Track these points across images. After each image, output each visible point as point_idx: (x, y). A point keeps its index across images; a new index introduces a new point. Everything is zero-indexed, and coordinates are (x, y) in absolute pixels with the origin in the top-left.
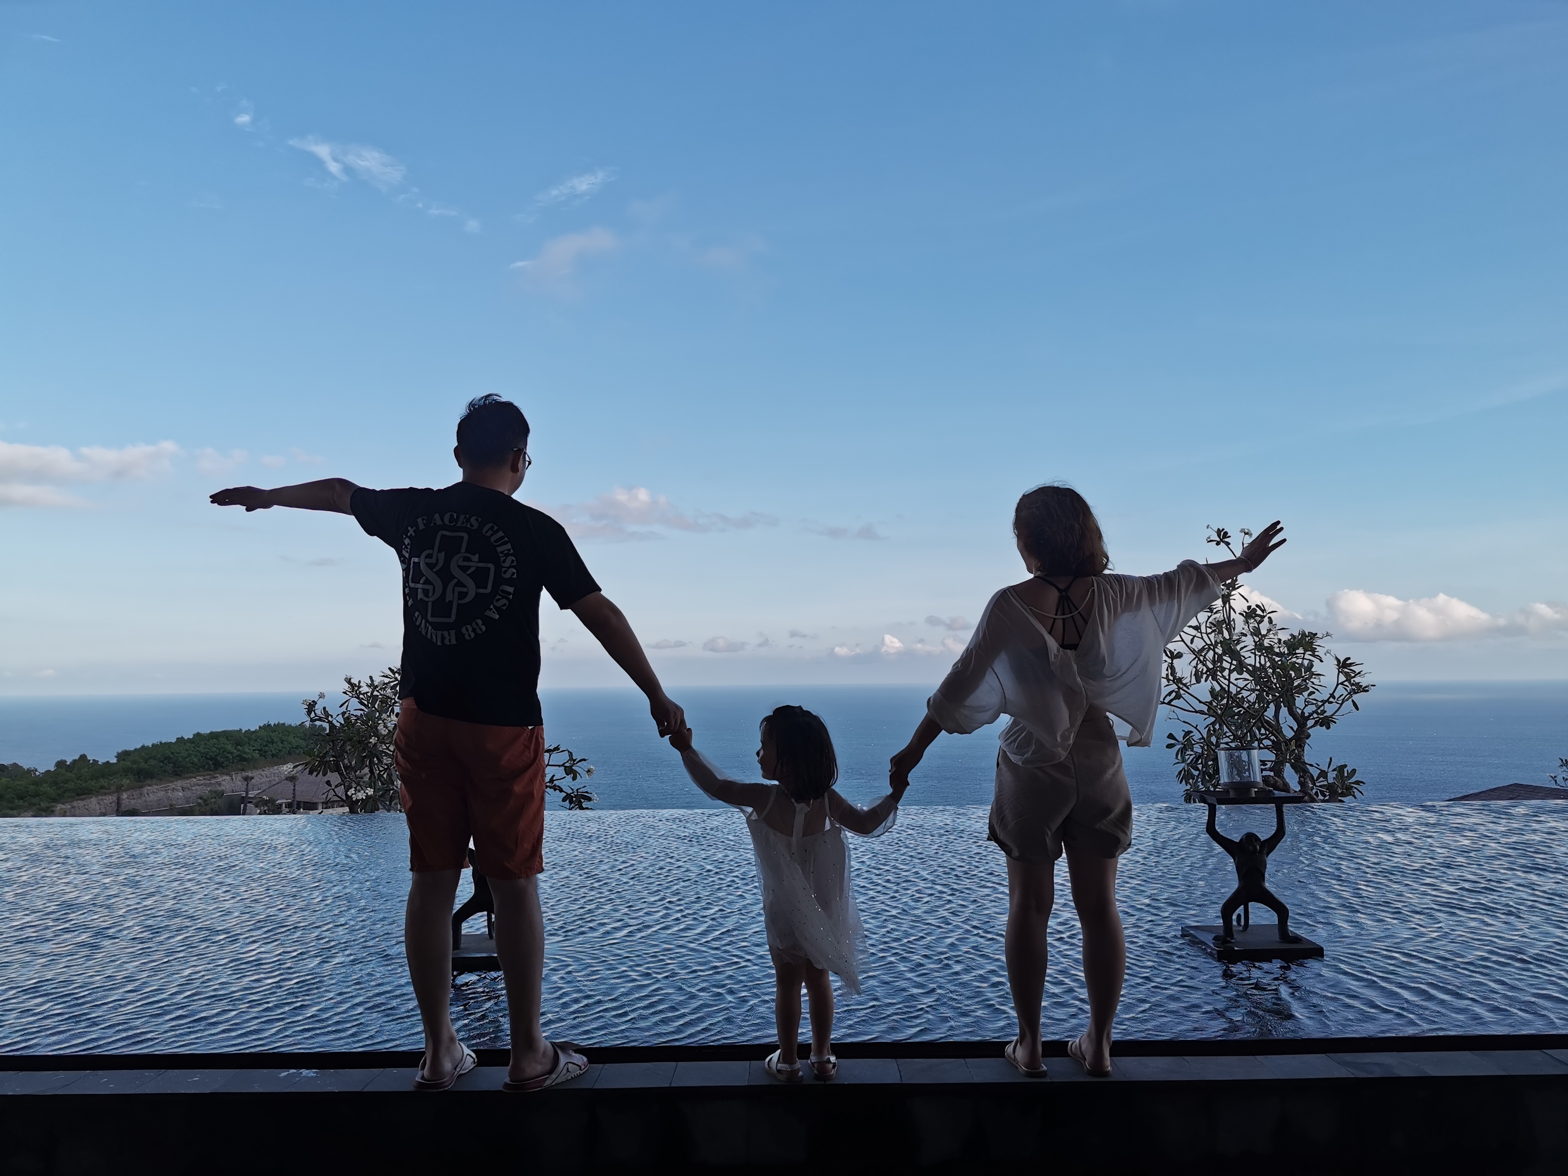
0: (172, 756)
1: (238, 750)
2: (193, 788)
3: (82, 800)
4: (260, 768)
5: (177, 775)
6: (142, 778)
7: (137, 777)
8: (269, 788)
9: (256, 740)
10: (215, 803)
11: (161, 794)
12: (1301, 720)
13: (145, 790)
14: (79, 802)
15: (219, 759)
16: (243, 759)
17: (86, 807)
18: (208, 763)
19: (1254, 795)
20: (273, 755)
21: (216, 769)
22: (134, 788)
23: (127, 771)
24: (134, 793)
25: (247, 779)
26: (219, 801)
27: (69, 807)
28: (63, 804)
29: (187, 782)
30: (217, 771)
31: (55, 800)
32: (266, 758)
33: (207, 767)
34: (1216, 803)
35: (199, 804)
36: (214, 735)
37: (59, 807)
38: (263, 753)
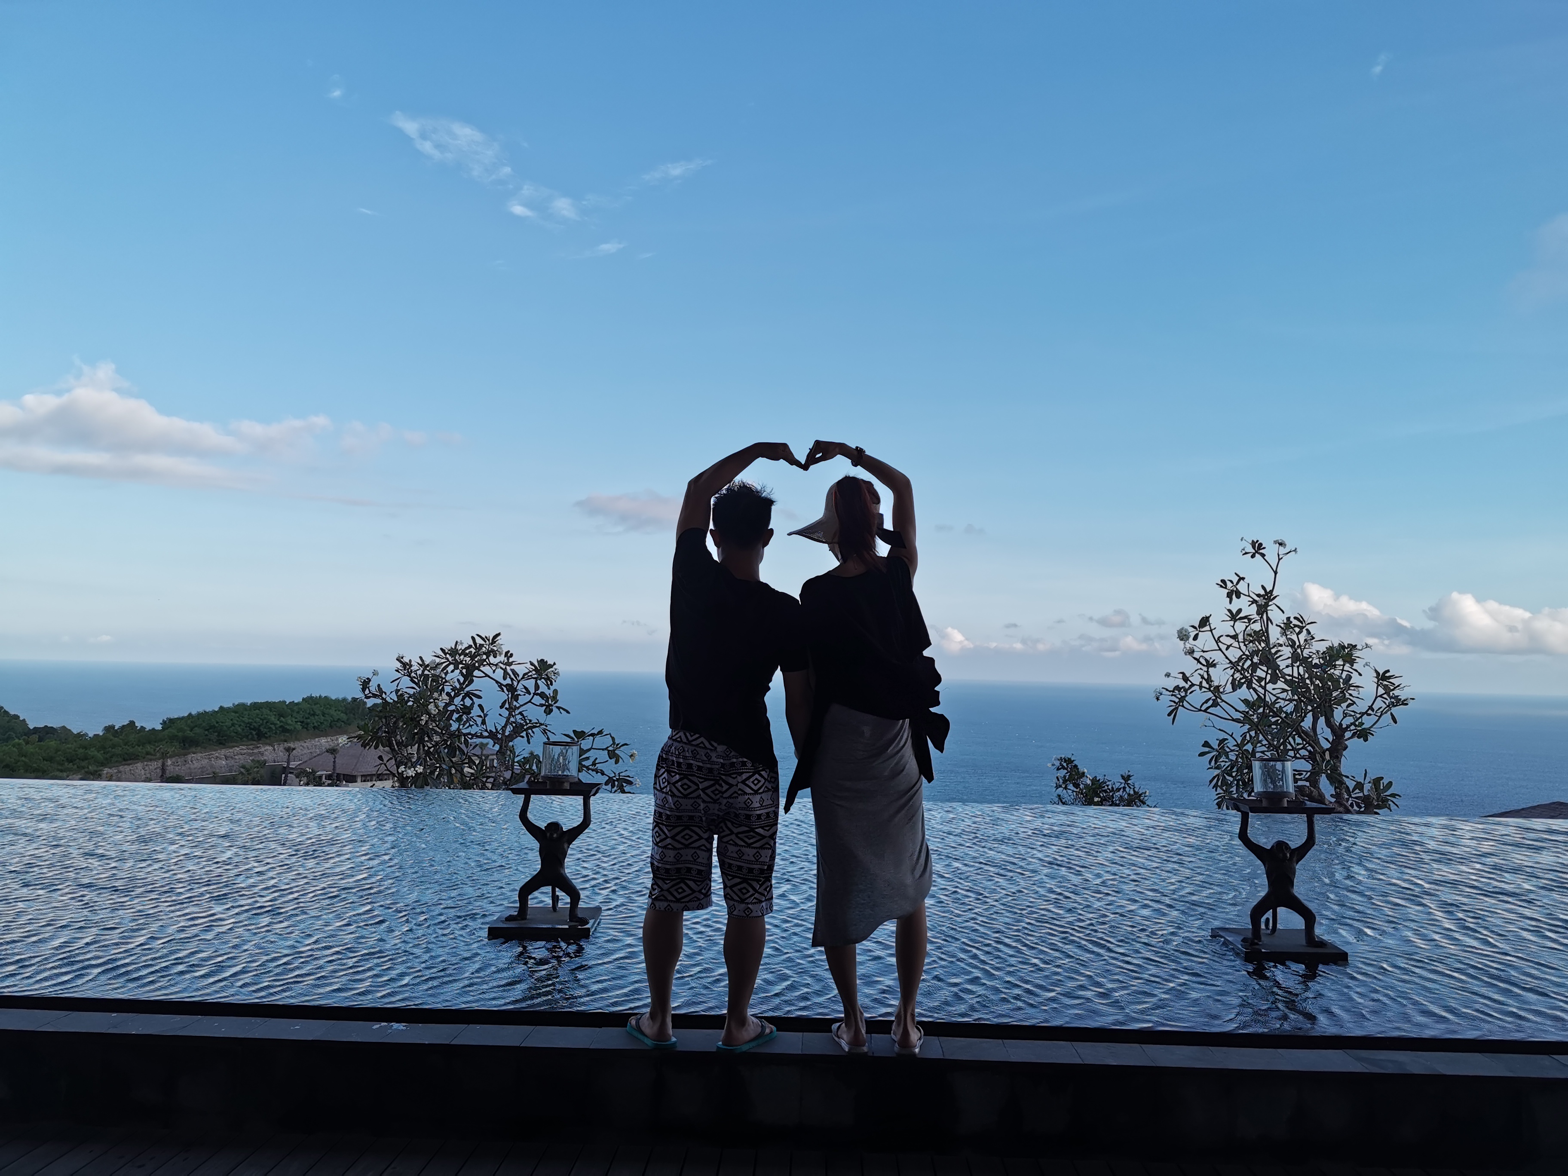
0: (217, 725)
1: (281, 722)
2: (236, 757)
3: (129, 765)
4: (302, 740)
5: (221, 743)
6: (187, 745)
7: (182, 745)
8: (310, 759)
9: (298, 712)
10: (257, 772)
11: (205, 762)
12: (1338, 732)
13: (189, 757)
14: (126, 767)
15: (262, 729)
16: (284, 730)
17: (132, 772)
18: (251, 733)
19: (1286, 805)
20: (314, 727)
21: (260, 740)
22: (179, 755)
23: (173, 738)
24: (179, 760)
25: (289, 750)
26: (262, 771)
27: (115, 771)
28: (110, 768)
29: (231, 750)
30: (260, 742)
31: (103, 765)
32: (308, 730)
33: (250, 737)
34: (1249, 811)
35: (242, 773)
36: (256, 706)
37: (106, 770)
38: (305, 725)
